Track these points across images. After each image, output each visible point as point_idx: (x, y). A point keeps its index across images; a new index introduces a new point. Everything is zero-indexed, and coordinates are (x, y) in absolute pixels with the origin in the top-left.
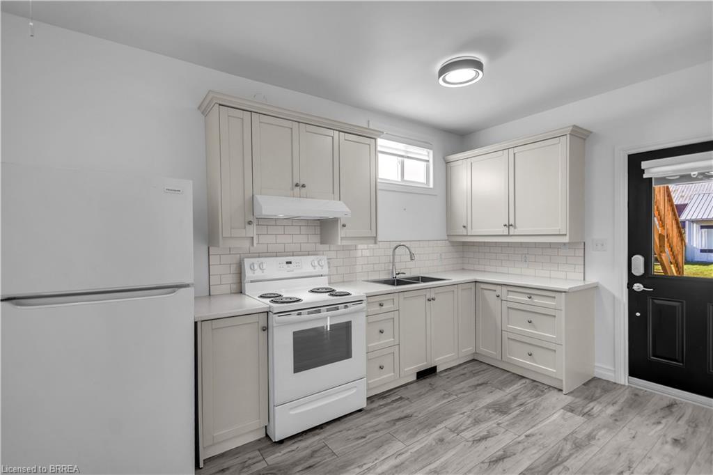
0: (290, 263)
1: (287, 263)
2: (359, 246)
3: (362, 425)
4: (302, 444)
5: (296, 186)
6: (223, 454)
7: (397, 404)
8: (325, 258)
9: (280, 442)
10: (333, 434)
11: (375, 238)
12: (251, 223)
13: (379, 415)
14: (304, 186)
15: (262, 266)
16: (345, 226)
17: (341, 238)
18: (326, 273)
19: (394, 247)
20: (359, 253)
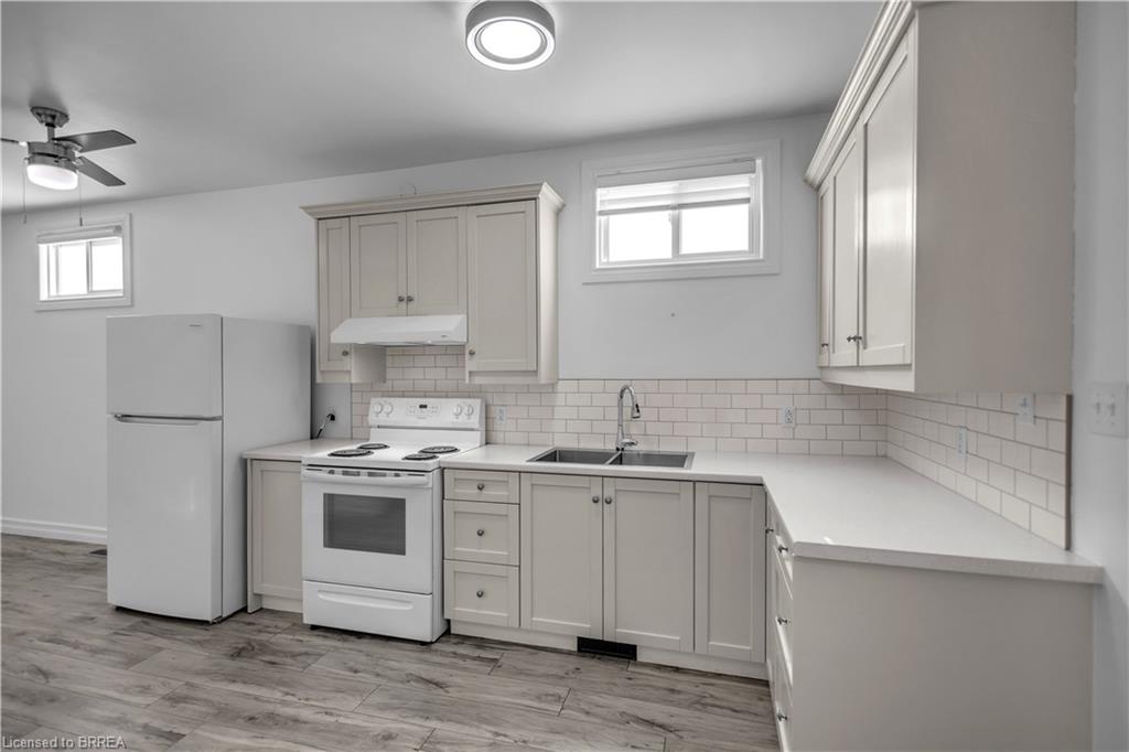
0: (425, 406)
1: (421, 406)
2: (561, 386)
3: (387, 659)
4: (317, 641)
5: (401, 299)
6: (278, 611)
7: (469, 664)
8: (477, 403)
9: (314, 627)
10: (351, 649)
11: (535, 372)
12: (345, 353)
13: (425, 661)
14: (410, 299)
15: (387, 408)
16: (472, 353)
17: (470, 372)
18: (477, 426)
19: (619, 391)
20: (560, 399)
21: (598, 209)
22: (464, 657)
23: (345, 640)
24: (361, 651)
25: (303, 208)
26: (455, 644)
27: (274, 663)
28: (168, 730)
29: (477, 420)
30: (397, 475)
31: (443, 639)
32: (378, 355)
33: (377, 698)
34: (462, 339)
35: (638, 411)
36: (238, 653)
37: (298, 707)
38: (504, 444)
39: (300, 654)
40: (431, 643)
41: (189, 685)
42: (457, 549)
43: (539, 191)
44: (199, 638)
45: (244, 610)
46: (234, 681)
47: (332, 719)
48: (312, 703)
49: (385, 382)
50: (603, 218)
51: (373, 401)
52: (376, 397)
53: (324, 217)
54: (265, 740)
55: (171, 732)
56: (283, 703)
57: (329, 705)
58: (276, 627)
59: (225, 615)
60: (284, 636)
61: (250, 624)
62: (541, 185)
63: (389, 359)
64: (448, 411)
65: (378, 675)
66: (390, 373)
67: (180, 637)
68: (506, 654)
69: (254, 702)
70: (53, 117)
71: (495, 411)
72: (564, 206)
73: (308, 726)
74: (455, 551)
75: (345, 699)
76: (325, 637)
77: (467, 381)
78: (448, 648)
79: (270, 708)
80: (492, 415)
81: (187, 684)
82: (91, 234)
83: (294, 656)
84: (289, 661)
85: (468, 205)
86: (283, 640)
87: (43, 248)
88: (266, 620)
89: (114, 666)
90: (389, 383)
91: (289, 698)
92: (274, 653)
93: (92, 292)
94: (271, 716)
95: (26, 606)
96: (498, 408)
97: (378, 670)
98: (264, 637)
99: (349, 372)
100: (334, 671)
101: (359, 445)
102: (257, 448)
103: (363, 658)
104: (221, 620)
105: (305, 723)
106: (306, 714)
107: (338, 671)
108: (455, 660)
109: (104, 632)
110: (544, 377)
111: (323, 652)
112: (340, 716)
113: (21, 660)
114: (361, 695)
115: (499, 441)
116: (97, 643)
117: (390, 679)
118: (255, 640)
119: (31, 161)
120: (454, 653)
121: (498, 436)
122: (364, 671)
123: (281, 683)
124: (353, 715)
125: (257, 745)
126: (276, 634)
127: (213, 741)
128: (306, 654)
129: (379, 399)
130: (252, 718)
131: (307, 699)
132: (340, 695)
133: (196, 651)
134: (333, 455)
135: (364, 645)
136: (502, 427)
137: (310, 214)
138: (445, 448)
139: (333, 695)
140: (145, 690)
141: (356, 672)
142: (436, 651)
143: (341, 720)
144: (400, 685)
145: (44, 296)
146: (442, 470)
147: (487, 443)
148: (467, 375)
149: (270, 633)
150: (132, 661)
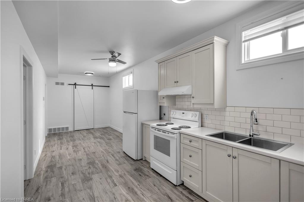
1: (183, 113)
2: (228, 109)
3: (163, 186)
4: (151, 173)
5: (175, 82)
6: (148, 162)
7: (184, 198)
8: (198, 113)
9: (152, 169)
10: (157, 179)
11: (213, 104)
12: (164, 98)
13: (172, 191)
14: (177, 82)
15: (175, 113)
16: (193, 97)
17: (193, 104)
18: (198, 121)
19: (251, 112)
20: (227, 114)
21: (243, 40)
22: (183, 195)
23: (157, 175)
24: (159, 180)
25: (155, 61)
26: (183, 189)
27: (140, 175)
28: (116, 183)
29: (197, 119)
30: (168, 133)
31: (181, 186)
32: (173, 98)
33: (155, 197)
34: (190, 93)
35: (257, 121)
36: (136, 170)
37: (138, 190)
38: (208, 127)
39: (146, 175)
40: (176, 186)
41: (125, 174)
42: (184, 159)
43: (213, 40)
44: (132, 163)
45: (142, 159)
46: (131, 177)
47: (142, 197)
48: (141, 190)
49: (176, 105)
50: (246, 43)
51: (172, 111)
52: (173, 110)
53: (160, 63)
54: (128, 195)
55: (116, 184)
56: (137, 187)
57: (144, 192)
58: (146, 166)
59: (138, 159)
60: (146, 169)
61: (142, 163)
62: (214, 37)
63: (177, 99)
64: (189, 115)
65: (159, 189)
66: (177, 103)
67: (129, 162)
68: (197, 200)
69: (132, 184)
70: (112, 53)
71: (204, 116)
72: (229, 43)
73: (137, 196)
74: (183, 160)
75: (148, 192)
76: (154, 172)
77: (192, 106)
78: (180, 189)
79: (133, 187)
80: (203, 117)
81: (124, 173)
82: (128, 74)
83: (145, 175)
84: (144, 176)
85: (192, 51)
86: (145, 170)
87: (123, 78)
88: (145, 163)
89: (117, 164)
90: (177, 106)
91: (138, 186)
92: (142, 173)
93: (129, 86)
94: (133, 189)
95: (113, 147)
96: (206, 115)
97: (160, 188)
98: (142, 167)
99: (164, 103)
100: (151, 183)
101: (166, 123)
102: (145, 121)
103: (158, 183)
104: (137, 160)
105: (137, 195)
106: (139, 192)
107: (151, 184)
108: (180, 194)
109: (120, 156)
110: (216, 105)
111: (151, 177)
112: (145, 197)
113: (107, 158)
114: (152, 194)
115: (206, 126)
116: (118, 158)
117: (161, 192)
118: (141, 168)
119: (109, 62)
120: (181, 192)
121: (205, 124)
122: (157, 187)
123: (139, 181)
124: (147, 198)
125: (126, 196)
126: (145, 168)
127: (120, 189)
128: (148, 176)
129: (173, 111)
130: (129, 188)
131: (141, 188)
132: (148, 191)
133: (130, 166)
134: (157, 125)
135: (160, 178)
136: (207, 122)
137: (157, 62)
138: (186, 126)
139: (146, 190)
140: (118, 171)
141: (155, 186)
142: (177, 189)
143: (144, 198)
144: (162, 195)
145: (123, 87)
146: (180, 133)
147: (202, 126)
148: (192, 104)
149: (144, 167)
150: (119, 164)
